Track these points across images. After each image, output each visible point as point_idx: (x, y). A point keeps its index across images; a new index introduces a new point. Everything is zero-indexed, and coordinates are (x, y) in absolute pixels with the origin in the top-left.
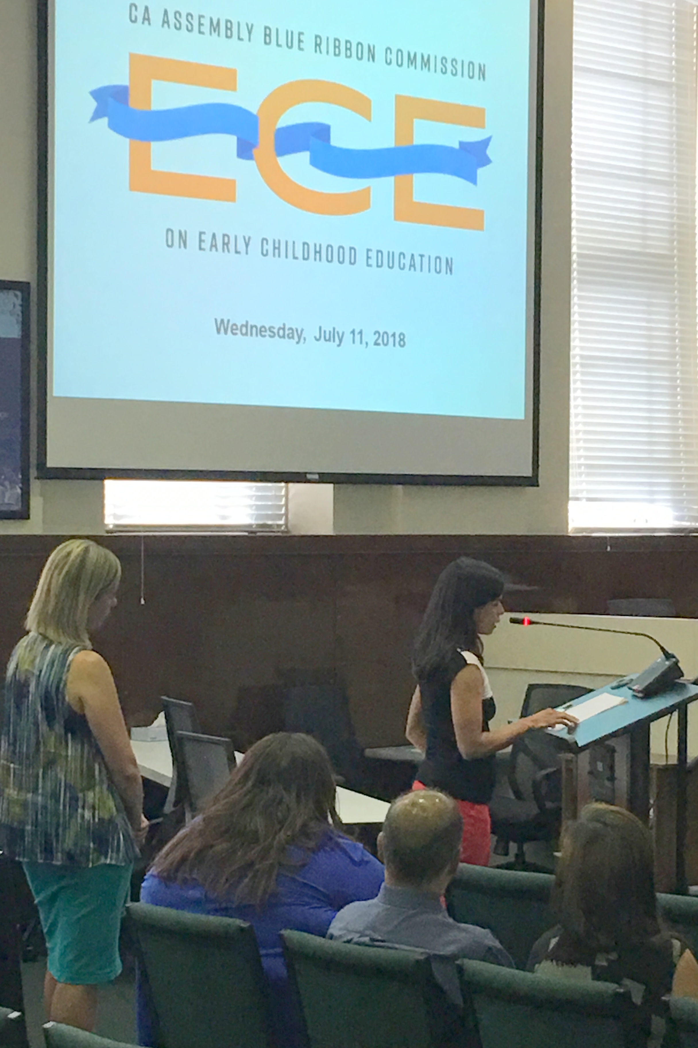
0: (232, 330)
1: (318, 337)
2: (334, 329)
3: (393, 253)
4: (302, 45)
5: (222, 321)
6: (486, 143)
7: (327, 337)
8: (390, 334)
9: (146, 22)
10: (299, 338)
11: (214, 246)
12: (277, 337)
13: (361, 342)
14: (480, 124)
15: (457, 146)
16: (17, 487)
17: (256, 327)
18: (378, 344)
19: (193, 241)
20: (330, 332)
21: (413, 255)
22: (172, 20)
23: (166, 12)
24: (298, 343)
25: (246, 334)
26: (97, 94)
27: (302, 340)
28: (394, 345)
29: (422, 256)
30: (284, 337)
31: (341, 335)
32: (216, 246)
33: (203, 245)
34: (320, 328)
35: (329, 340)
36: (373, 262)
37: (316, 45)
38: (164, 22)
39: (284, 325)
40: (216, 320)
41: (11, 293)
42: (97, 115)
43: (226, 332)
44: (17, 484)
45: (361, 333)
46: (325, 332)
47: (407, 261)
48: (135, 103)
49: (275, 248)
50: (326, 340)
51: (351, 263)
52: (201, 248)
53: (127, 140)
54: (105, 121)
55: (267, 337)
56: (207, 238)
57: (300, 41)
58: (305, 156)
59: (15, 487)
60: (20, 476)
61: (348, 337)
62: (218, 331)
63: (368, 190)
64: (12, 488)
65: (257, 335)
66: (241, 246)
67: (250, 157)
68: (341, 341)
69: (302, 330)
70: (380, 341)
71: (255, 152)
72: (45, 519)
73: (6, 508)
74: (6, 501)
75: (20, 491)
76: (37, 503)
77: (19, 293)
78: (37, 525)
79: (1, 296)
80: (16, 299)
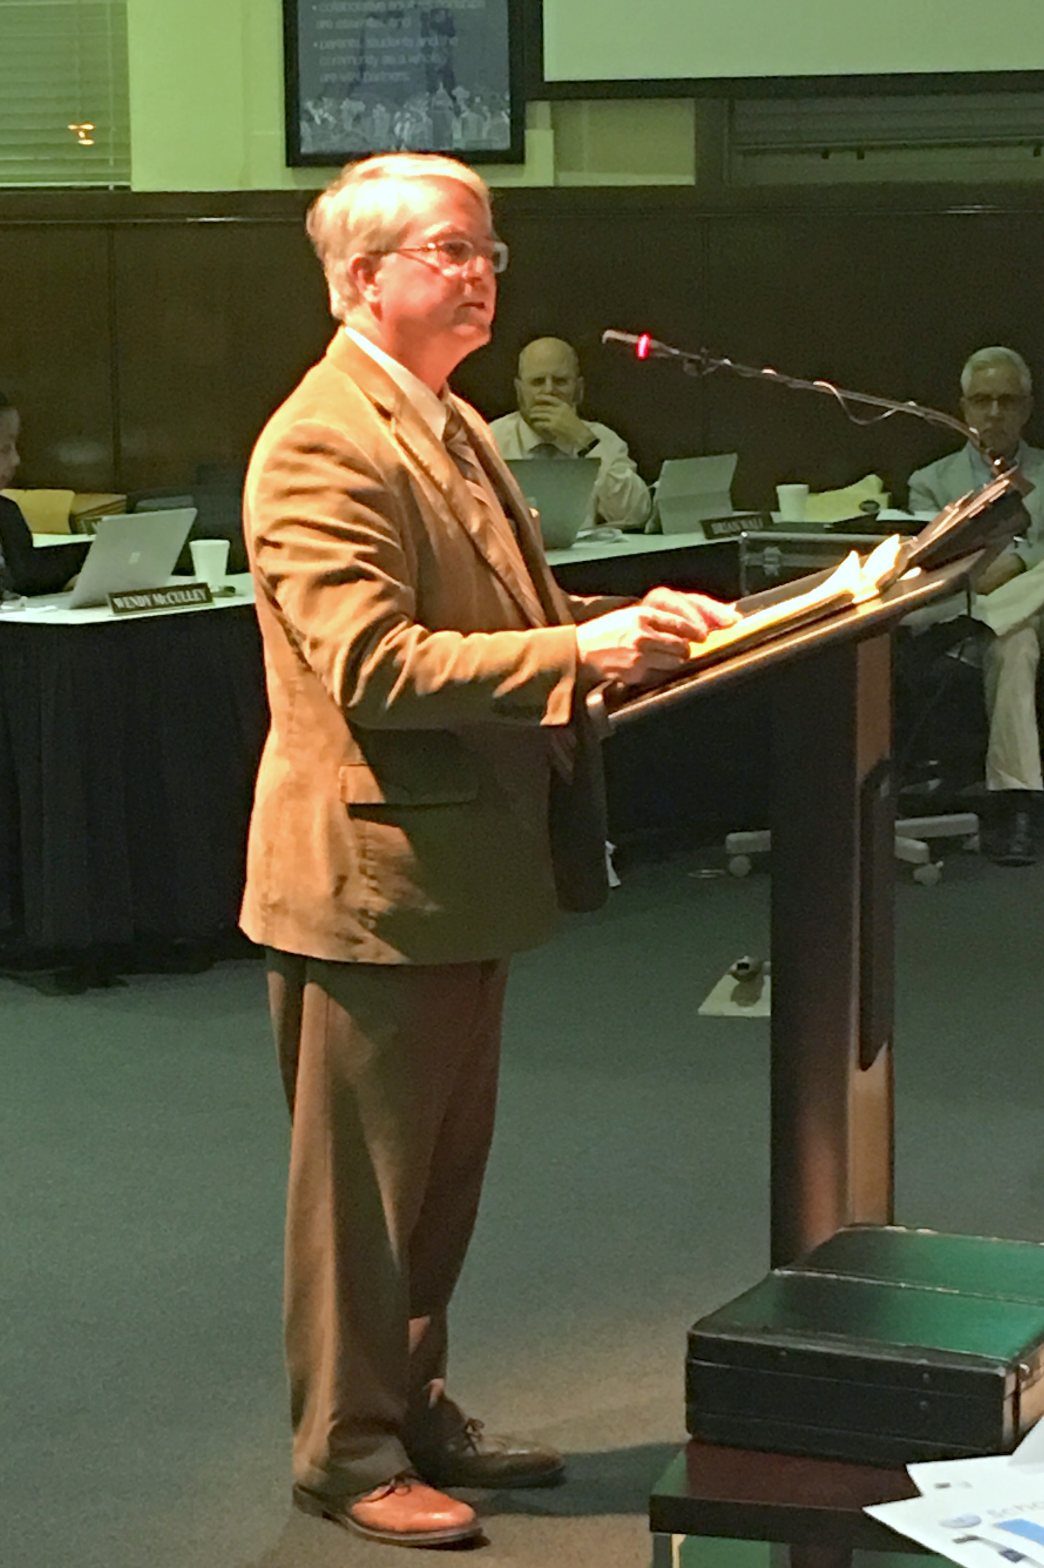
16: (503, 114)
44: (502, 109)
59: (500, 115)
60: (508, 98)
64: (493, 115)
72: (560, 162)
73: (483, 146)
74: (484, 135)
75: (507, 120)
76: (540, 138)
78: (539, 171)
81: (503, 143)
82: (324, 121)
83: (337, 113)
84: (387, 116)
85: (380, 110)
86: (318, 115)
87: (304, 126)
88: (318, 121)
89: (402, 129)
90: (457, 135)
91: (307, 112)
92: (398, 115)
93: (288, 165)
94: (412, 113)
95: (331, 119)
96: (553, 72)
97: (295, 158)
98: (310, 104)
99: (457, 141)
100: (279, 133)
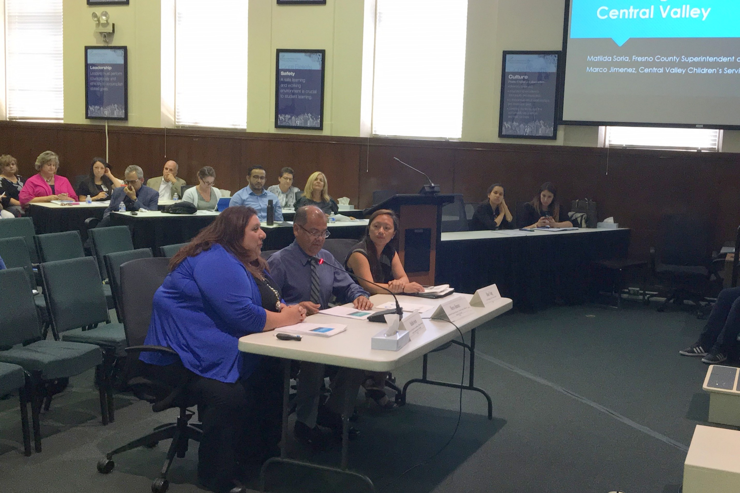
41: (553, 55)
44: (552, 126)
60: (553, 124)
64: (549, 128)
72: (565, 140)
73: (547, 135)
74: (547, 133)
75: (553, 129)
76: (561, 133)
77: (557, 55)
78: (560, 142)
79: (549, 57)
80: (554, 58)
81: (551, 135)
83: (512, 125)
84: (524, 127)
85: (522, 125)
86: (507, 125)
87: (503, 128)
88: (507, 127)
89: (527, 130)
91: (505, 125)
92: (526, 126)
93: (499, 137)
94: (530, 126)
95: (510, 127)
96: (565, 118)
97: (501, 135)
98: (505, 123)
99: (540, 133)
100: (497, 129)
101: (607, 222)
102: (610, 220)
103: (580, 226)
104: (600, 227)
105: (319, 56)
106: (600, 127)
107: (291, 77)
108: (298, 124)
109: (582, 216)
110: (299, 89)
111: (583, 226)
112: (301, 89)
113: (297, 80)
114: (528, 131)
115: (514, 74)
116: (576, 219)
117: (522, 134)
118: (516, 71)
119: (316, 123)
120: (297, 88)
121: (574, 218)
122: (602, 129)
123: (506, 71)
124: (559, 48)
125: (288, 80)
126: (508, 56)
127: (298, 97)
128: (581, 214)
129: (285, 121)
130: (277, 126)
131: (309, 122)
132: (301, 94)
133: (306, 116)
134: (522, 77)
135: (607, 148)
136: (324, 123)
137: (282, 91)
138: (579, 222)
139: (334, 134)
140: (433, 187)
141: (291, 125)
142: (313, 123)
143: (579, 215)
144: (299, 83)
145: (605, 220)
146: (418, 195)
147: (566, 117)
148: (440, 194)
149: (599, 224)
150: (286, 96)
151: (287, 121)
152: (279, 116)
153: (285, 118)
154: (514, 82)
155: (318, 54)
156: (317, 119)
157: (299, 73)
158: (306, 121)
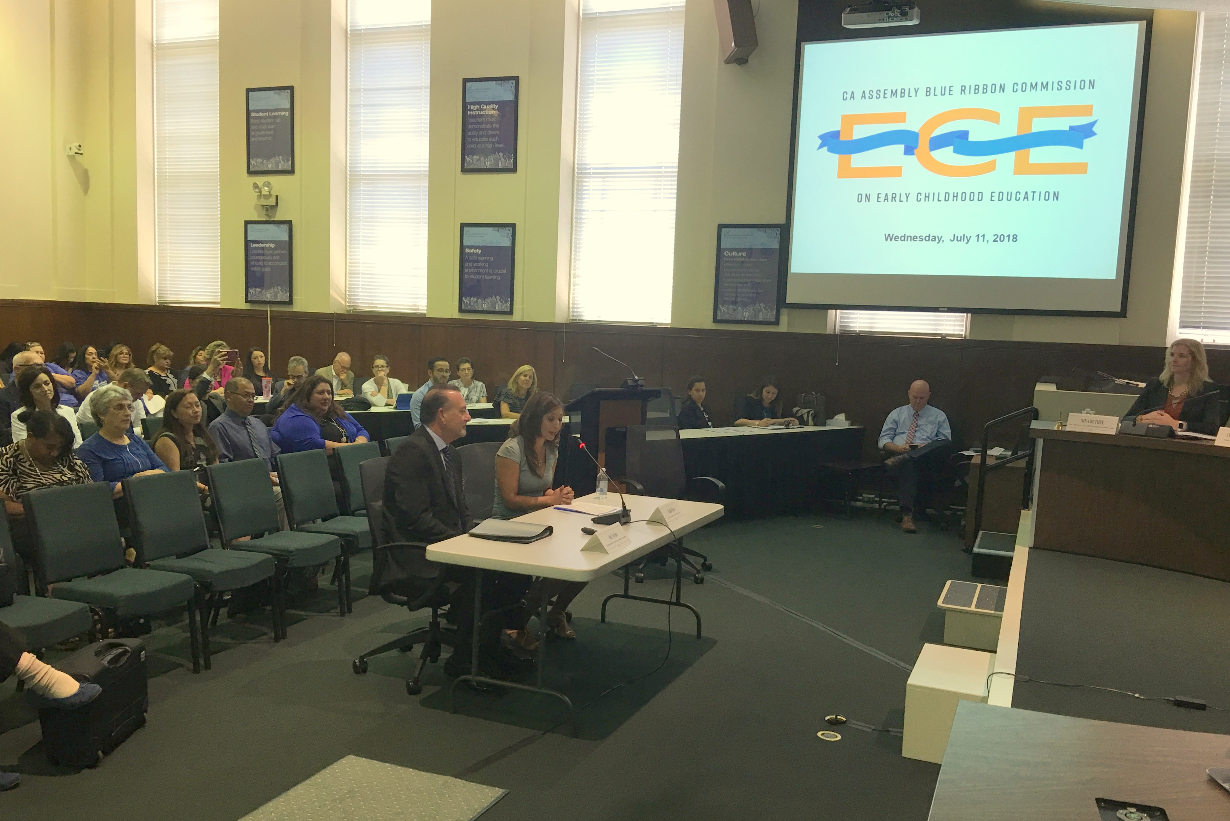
0: (895, 238)
1: (952, 239)
2: (964, 235)
3: (1011, 193)
4: (951, 93)
5: (889, 235)
6: (1093, 124)
7: (959, 239)
8: (1006, 235)
9: (852, 99)
10: (939, 241)
11: (886, 199)
12: (924, 240)
13: (983, 241)
14: (1090, 114)
15: (1067, 129)
17: (911, 237)
18: (997, 241)
19: (874, 198)
20: (961, 237)
21: (1026, 193)
22: (867, 95)
23: (864, 92)
24: (938, 243)
25: (904, 240)
26: (821, 137)
27: (941, 241)
28: (1009, 241)
29: (1034, 192)
30: (929, 240)
31: (968, 238)
32: (887, 199)
33: (879, 200)
34: (954, 235)
35: (960, 240)
36: (996, 198)
37: (962, 90)
38: (862, 97)
39: (929, 235)
40: (885, 235)
41: (775, 229)
42: (821, 146)
43: (891, 240)
44: (774, 310)
45: (984, 236)
46: (957, 237)
47: (1022, 196)
48: (842, 138)
49: (926, 197)
50: (957, 241)
51: (978, 200)
52: (878, 201)
53: (837, 156)
54: (825, 148)
55: (918, 241)
56: (882, 197)
57: (950, 90)
58: (951, 148)
59: (773, 312)
60: (775, 307)
61: (974, 239)
62: (887, 240)
63: (995, 160)
64: (771, 312)
65: (911, 240)
66: (904, 198)
67: (913, 154)
68: (968, 241)
69: (942, 237)
70: (998, 239)
71: (915, 151)
72: (789, 325)
73: (767, 320)
74: (768, 317)
75: (775, 313)
76: (784, 319)
77: (779, 229)
78: (783, 328)
79: (769, 231)
80: (778, 231)
81: (773, 320)
82: (724, 311)
83: (728, 309)
84: (741, 310)
85: (740, 308)
86: (722, 309)
87: (719, 312)
88: (722, 311)
90: (760, 317)
91: (720, 308)
92: (744, 310)
93: (713, 322)
94: (749, 310)
95: (726, 310)
96: (788, 301)
97: (715, 320)
98: (720, 306)
99: (761, 318)
100: (711, 313)
101: (837, 419)
102: (841, 417)
103: (806, 424)
104: (830, 425)
105: (509, 231)
106: (829, 311)
107: (477, 254)
108: (485, 307)
109: (808, 412)
110: (486, 268)
111: (809, 424)
112: (489, 268)
113: (483, 258)
114: (746, 314)
115: (731, 250)
116: (802, 416)
117: (740, 318)
118: (733, 246)
119: (506, 307)
120: (484, 268)
121: (799, 414)
122: (831, 312)
123: (722, 247)
124: (782, 220)
125: (475, 258)
126: (724, 230)
127: (484, 277)
128: (809, 410)
129: (470, 304)
130: (461, 310)
131: (497, 306)
132: (489, 274)
133: (494, 298)
134: (740, 254)
135: (837, 335)
136: (514, 306)
137: (466, 270)
138: (806, 420)
139: (526, 319)
140: (638, 380)
141: (477, 308)
142: (502, 306)
143: (806, 411)
144: (485, 261)
145: (836, 417)
146: (619, 389)
147: (791, 298)
148: (644, 388)
149: (828, 421)
150: (472, 277)
151: (472, 304)
152: (464, 298)
153: (470, 301)
154: (732, 260)
155: (507, 229)
156: (506, 302)
157: (486, 250)
158: (494, 305)
